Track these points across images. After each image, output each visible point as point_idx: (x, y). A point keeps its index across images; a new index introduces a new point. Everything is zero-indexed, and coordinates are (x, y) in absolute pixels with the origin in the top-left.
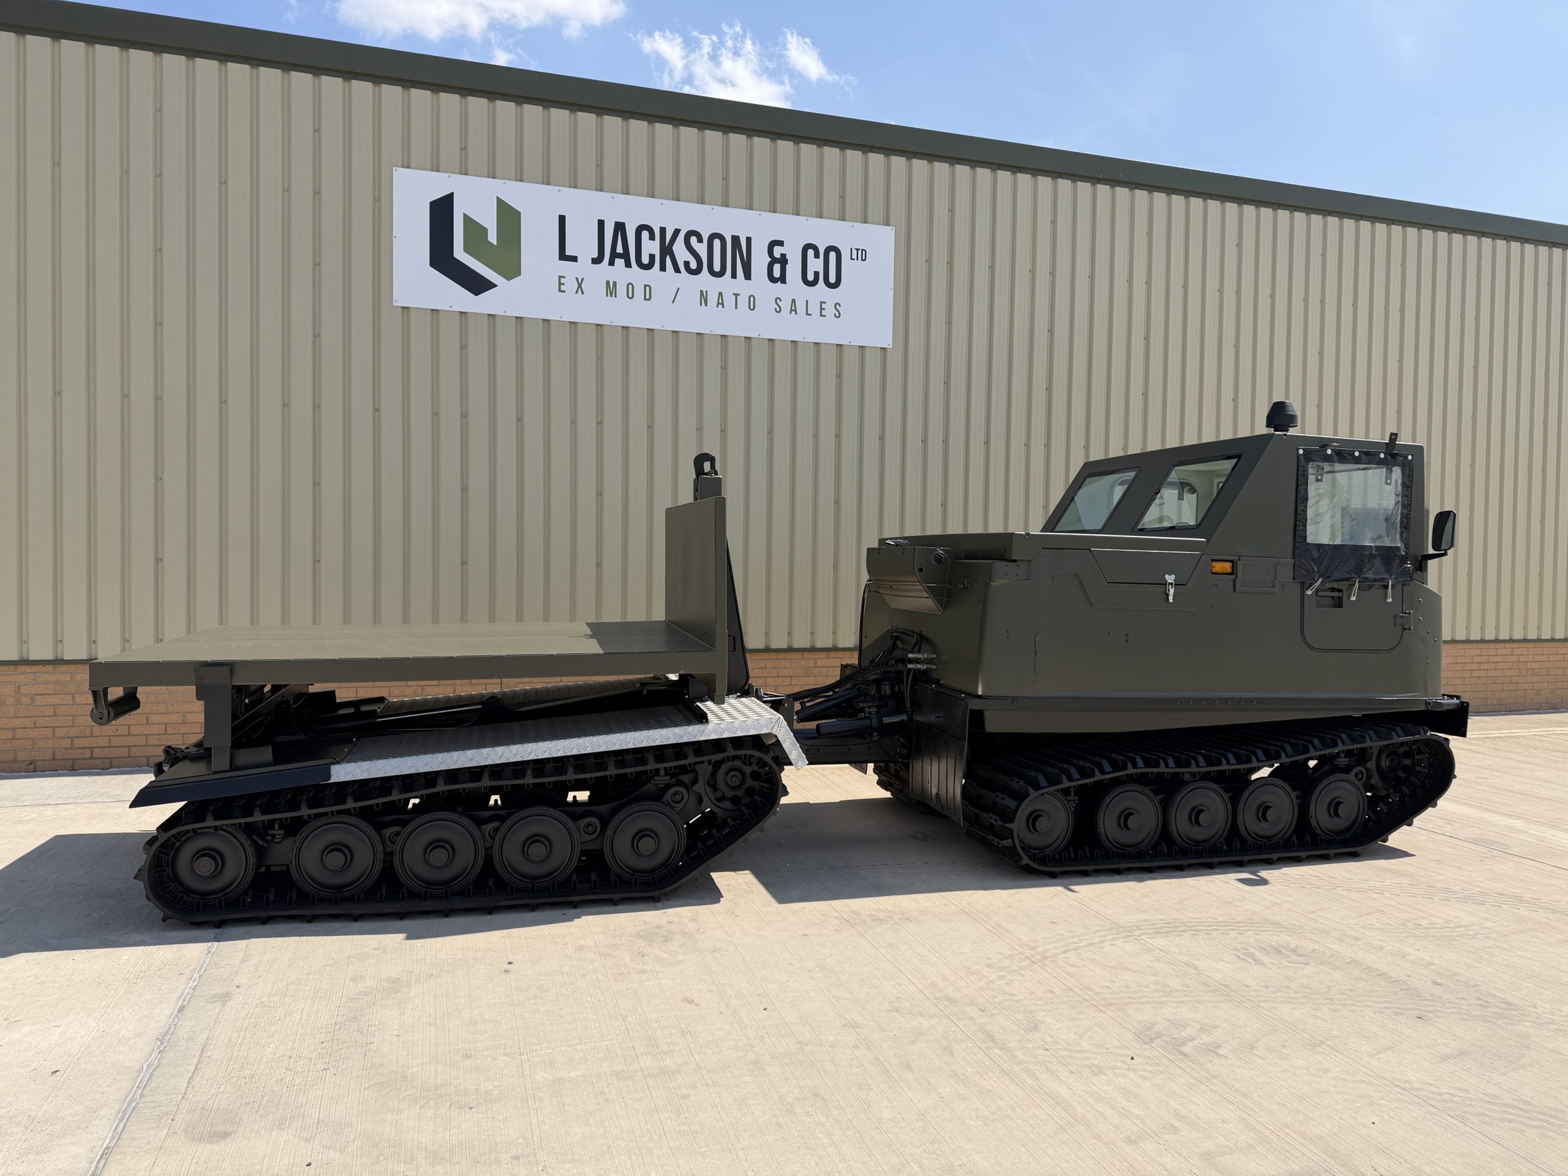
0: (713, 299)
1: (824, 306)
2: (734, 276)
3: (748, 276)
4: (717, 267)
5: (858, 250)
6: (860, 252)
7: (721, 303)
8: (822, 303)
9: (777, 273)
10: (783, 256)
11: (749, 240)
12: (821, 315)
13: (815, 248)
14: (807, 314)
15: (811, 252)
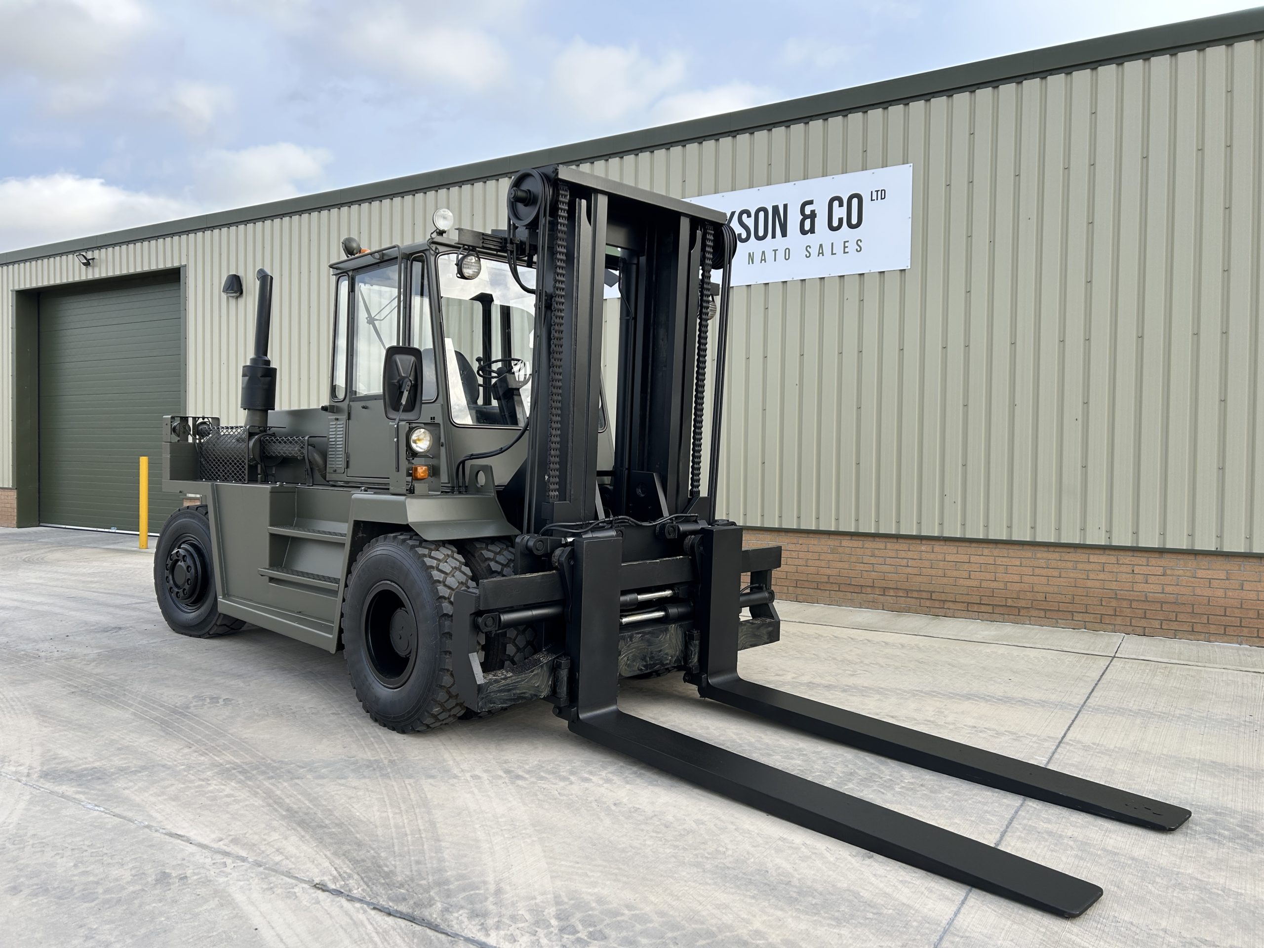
0: (758, 258)
1: (847, 244)
2: (774, 236)
3: (784, 234)
4: (761, 233)
5: (877, 191)
6: (879, 193)
7: (763, 260)
8: (845, 242)
9: (807, 226)
10: (813, 212)
11: (785, 206)
12: (845, 252)
13: (840, 199)
14: (832, 254)
15: (836, 203)
